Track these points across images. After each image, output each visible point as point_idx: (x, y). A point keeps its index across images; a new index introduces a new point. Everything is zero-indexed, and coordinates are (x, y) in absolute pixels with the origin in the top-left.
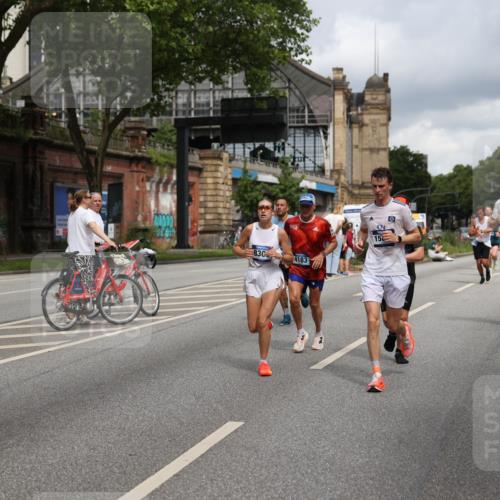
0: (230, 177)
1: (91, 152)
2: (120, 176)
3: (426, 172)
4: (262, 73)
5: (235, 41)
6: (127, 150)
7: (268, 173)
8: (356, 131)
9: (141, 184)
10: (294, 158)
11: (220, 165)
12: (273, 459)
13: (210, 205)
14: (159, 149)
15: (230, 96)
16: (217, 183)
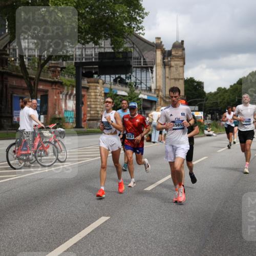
0: (103, 92)
1: (32, 79)
2: (47, 91)
3: (203, 91)
4: (119, 40)
5: (105, 23)
6: (50, 78)
7: (122, 90)
8: (167, 69)
9: (57, 95)
10: (136, 83)
11: (98, 86)
12: (125, 236)
13: (93, 106)
14: (67, 78)
15: (103, 51)
16: (96, 95)
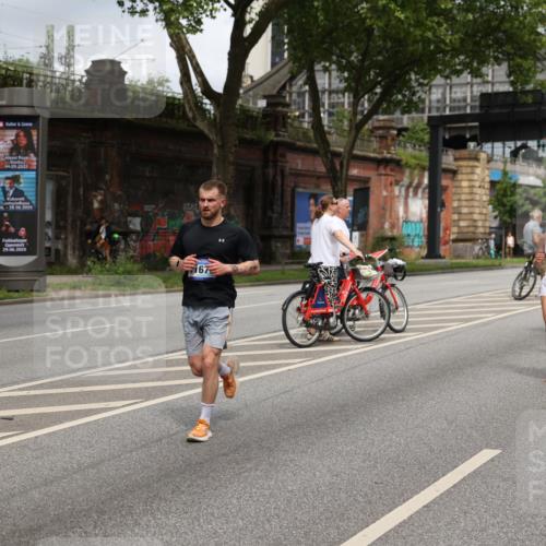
0: (488, 179)
1: (336, 155)
2: (367, 180)
4: (527, 64)
5: (498, 29)
6: (374, 151)
7: (530, 175)
9: (389, 189)
11: (476, 167)
13: (465, 210)
14: (410, 150)
15: (490, 91)
16: (473, 187)
